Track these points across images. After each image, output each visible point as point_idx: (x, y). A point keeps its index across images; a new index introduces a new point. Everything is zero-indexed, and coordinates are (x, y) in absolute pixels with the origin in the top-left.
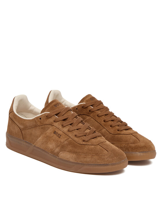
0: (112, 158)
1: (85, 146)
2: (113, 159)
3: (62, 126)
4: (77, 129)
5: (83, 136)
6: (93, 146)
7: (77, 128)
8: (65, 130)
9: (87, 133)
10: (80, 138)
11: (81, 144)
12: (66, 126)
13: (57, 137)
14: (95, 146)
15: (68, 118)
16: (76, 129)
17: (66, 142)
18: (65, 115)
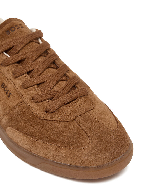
0: (95, 156)
1: (48, 122)
2: (98, 157)
3: (14, 74)
4: (38, 85)
5: (46, 100)
6: (63, 124)
7: (38, 83)
8: (18, 83)
9: (56, 92)
10: (41, 104)
11: (42, 117)
12: (21, 75)
13: (6, 96)
14: (67, 123)
15: (25, 59)
16: (36, 83)
17: (17, 110)
18: (21, 53)
